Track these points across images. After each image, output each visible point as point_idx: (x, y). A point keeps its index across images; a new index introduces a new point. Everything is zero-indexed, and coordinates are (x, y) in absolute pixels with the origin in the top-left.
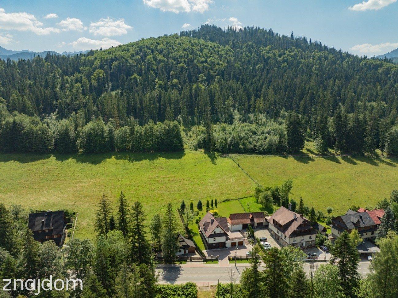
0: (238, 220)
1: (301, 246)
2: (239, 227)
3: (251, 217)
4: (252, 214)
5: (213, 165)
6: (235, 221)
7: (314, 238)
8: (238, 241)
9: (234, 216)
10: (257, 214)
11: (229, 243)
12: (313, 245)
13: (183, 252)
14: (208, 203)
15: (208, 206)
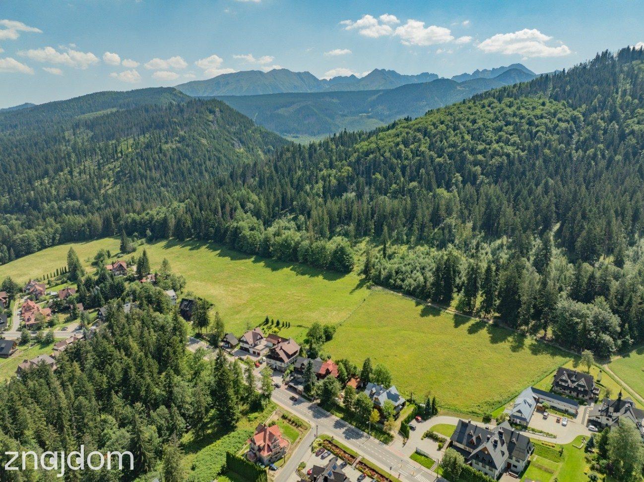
0: (271, 339)
1: (276, 368)
2: (271, 345)
3: (280, 340)
4: (282, 338)
5: (348, 295)
6: (269, 339)
7: (283, 365)
8: (257, 351)
9: (270, 336)
10: (284, 340)
11: (251, 350)
12: (283, 370)
13: (227, 346)
14: (283, 323)
15: (283, 326)
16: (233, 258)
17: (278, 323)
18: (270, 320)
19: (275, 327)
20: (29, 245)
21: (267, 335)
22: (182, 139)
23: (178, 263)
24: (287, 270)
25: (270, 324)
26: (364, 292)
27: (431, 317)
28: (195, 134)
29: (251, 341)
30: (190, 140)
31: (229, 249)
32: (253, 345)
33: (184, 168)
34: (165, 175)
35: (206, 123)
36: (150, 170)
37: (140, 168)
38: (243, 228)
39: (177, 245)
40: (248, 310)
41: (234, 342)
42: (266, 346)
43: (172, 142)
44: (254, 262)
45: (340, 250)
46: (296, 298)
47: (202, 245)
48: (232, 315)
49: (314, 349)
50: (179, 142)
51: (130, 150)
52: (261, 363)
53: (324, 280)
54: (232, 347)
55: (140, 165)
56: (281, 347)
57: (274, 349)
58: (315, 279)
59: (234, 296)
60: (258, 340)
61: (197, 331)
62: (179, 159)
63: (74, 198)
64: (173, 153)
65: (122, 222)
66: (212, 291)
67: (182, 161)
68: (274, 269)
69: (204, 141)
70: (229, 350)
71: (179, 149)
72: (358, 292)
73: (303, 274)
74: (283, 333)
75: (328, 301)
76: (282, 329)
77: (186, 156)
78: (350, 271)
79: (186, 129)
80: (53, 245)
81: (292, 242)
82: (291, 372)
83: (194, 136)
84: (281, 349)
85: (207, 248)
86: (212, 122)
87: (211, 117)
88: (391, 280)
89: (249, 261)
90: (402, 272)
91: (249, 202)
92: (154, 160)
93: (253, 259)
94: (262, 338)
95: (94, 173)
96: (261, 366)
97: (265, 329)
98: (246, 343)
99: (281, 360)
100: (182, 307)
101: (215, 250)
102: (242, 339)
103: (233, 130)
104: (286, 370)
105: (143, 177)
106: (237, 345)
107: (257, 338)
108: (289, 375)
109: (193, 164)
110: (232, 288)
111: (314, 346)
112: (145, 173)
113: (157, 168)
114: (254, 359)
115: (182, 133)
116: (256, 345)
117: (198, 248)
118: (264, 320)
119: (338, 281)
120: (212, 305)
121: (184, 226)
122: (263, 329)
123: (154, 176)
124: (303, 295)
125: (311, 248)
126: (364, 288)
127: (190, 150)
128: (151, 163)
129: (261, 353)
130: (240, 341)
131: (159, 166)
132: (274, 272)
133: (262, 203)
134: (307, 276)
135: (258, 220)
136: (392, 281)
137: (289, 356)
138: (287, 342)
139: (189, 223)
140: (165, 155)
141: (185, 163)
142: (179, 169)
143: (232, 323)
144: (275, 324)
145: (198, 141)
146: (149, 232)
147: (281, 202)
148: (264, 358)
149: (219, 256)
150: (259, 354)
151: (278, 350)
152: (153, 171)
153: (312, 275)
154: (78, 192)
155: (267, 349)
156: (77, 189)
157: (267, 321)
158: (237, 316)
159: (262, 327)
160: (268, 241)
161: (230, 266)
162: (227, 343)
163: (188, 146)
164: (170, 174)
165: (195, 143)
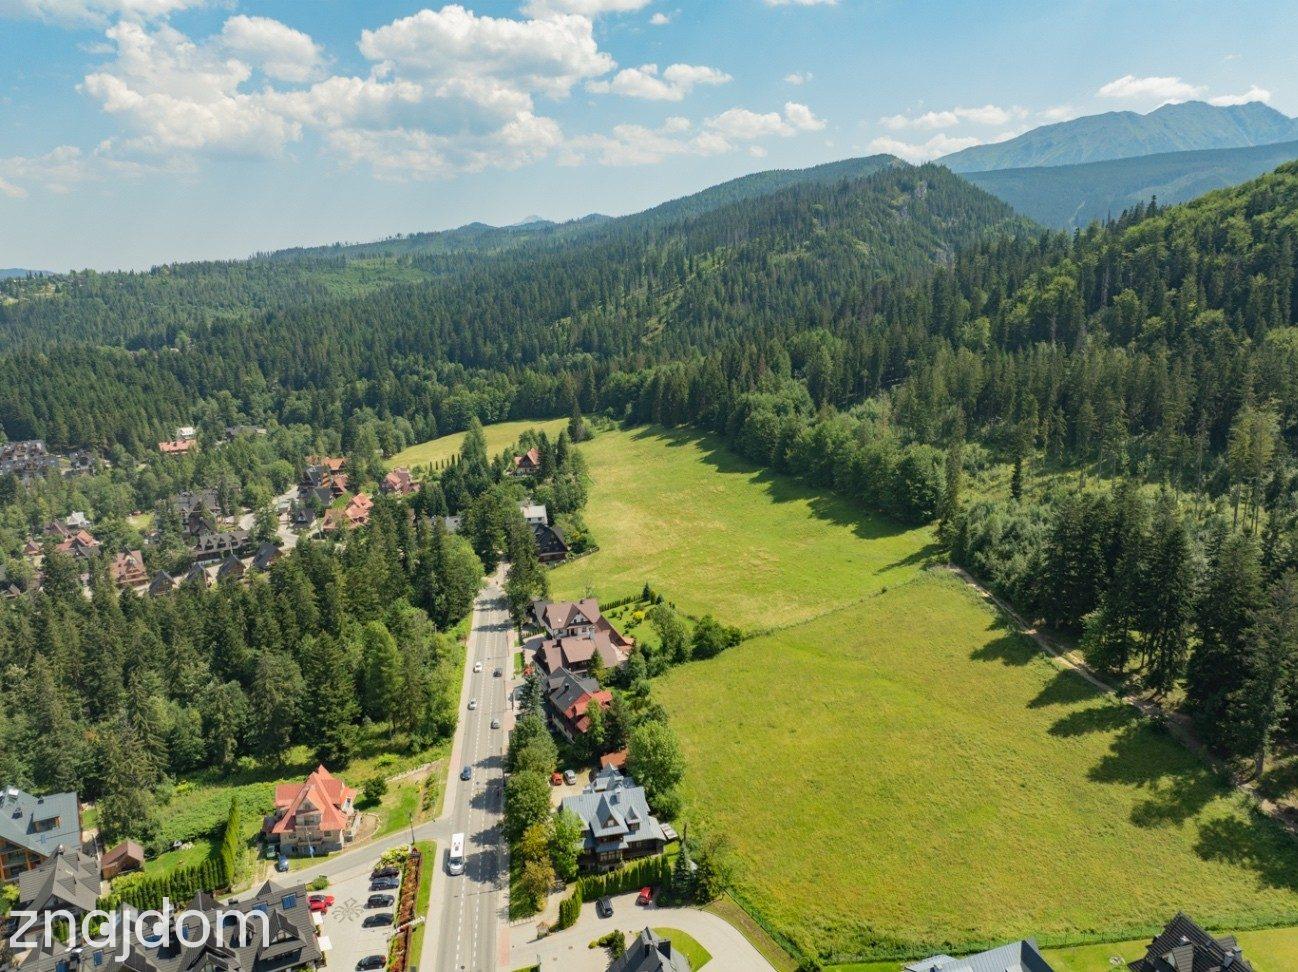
5: (869, 575)
20: (460, 415)
22: (817, 244)
26: (908, 574)
28: (849, 233)
29: (558, 622)
30: (832, 245)
33: (798, 300)
35: (884, 212)
36: (732, 300)
43: (794, 249)
50: (808, 249)
51: (717, 265)
55: (717, 293)
60: (575, 623)
62: (795, 282)
63: (587, 349)
64: (787, 271)
67: (801, 286)
69: (863, 248)
71: (801, 263)
78: (928, 524)
79: (834, 224)
80: (500, 421)
83: (843, 236)
86: (900, 209)
87: (902, 199)
89: (745, 478)
92: (746, 284)
93: (756, 475)
94: (590, 622)
105: (715, 314)
107: (574, 619)
112: (720, 308)
113: (747, 298)
115: (820, 231)
121: (674, 397)
123: (735, 315)
126: (917, 566)
127: (823, 264)
128: (738, 289)
131: (750, 295)
140: (768, 275)
141: (803, 289)
142: (787, 302)
145: (850, 245)
146: (628, 409)
147: (882, 360)
152: (738, 304)
154: (596, 339)
156: (595, 333)
163: (822, 256)
164: (768, 309)
165: (840, 251)
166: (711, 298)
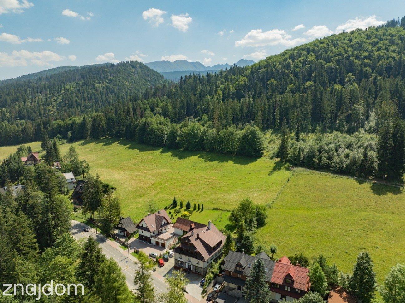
0: (181, 225)
1: (189, 268)
2: (180, 232)
3: (193, 226)
4: (195, 223)
5: (267, 176)
6: (178, 225)
7: (202, 264)
8: (161, 242)
9: (179, 220)
10: (200, 226)
11: (153, 240)
12: (202, 273)
13: (122, 234)
14: (195, 206)
15: (195, 209)
16: (141, 150)
17: (188, 206)
18: (179, 203)
19: (185, 210)
21: (175, 221)
22: (111, 81)
23: (89, 155)
24: (194, 159)
25: (178, 207)
26: (284, 174)
27: (389, 195)
28: (121, 78)
29: (153, 227)
30: (116, 82)
31: (139, 143)
32: (156, 233)
33: (110, 100)
34: (96, 104)
35: (129, 73)
36: (85, 100)
37: (77, 98)
38: (151, 123)
39: (92, 142)
40: (153, 194)
41: (131, 229)
42: (174, 235)
43: (103, 82)
44: (162, 152)
45: (250, 134)
46: (206, 180)
47: (115, 142)
48: (134, 198)
49: (247, 238)
50: (108, 83)
51: (72, 88)
52: (166, 260)
53: (235, 164)
54: (129, 236)
55: (77, 96)
56: (198, 235)
57: (188, 238)
58: (225, 164)
59: (138, 180)
60: (162, 226)
61: (88, 216)
62: (107, 94)
63: (22, 118)
64: (103, 89)
65: (49, 128)
66: (115, 176)
67: (109, 95)
68: (181, 158)
69: (126, 83)
70: (123, 240)
71: (108, 87)
72: (276, 174)
73: (211, 160)
74: (195, 217)
75: (243, 182)
76: (194, 213)
77: (113, 92)
78: (261, 156)
79: (114, 75)
81: (199, 131)
82: (216, 275)
83: (119, 79)
84: (198, 238)
85: (118, 143)
86: (134, 73)
87: (133, 70)
88: (314, 159)
89: (157, 152)
90: (326, 151)
91: (158, 107)
92: (88, 94)
93: (160, 150)
94: (168, 223)
95: (42, 102)
96: (166, 264)
97: (172, 213)
98: (147, 229)
99: (199, 256)
100: (77, 190)
101: (125, 144)
102: (141, 225)
103: (149, 79)
104: (206, 273)
105: (78, 104)
106: (135, 233)
107: (162, 224)
108: (213, 282)
109: (118, 97)
110: (136, 173)
111: (246, 233)
112: (80, 102)
113: (90, 99)
114: (158, 253)
115: (111, 77)
116: (160, 233)
117: (111, 143)
118: (171, 202)
119: (250, 164)
120: (112, 188)
121: (99, 125)
122: (170, 213)
123: (87, 105)
124: (214, 178)
125: (219, 135)
126: (283, 169)
128: (85, 95)
129: (167, 244)
130: (138, 227)
131: (91, 97)
132: (181, 160)
133: (169, 105)
134: (216, 162)
135: (165, 118)
136: (316, 160)
137: (210, 249)
138: (206, 228)
139: (104, 124)
140: (97, 91)
141: (111, 96)
142: (107, 100)
143: (133, 207)
144: (184, 208)
145: (123, 83)
146: (70, 134)
147: (185, 107)
148: (171, 252)
149: (129, 149)
150: (163, 246)
151: (193, 240)
152: (87, 101)
153: (222, 161)
154: (26, 114)
155: (176, 239)
157: (175, 204)
158: (140, 200)
159: (168, 211)
160: (175, 133)
161: (138, 155)
162: (123, 230)
163: (115, 85)
164: (100, 103)
165: (120, 84)
166: (75, 99)
